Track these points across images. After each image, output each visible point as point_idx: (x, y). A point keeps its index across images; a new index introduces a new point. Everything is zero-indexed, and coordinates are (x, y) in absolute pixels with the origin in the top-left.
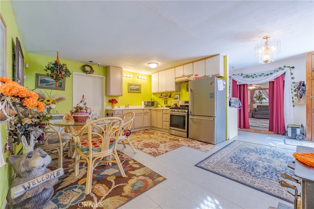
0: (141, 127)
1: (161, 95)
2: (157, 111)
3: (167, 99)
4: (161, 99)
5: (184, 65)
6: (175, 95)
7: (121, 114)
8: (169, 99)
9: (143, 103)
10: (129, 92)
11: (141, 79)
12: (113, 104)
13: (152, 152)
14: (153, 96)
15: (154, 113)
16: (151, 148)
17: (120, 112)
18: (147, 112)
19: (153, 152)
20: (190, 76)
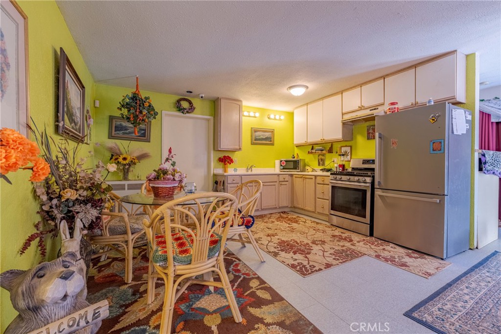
0: (275, 207)
1: (312, 149)
2: (304, 178)
3: (323, 155)
4: (311, 155)
5: (361, 85)
6: (341, 147)
7: (238, 183)
8: (328, 155)
9: (277, 163)
10: (252, 144)
11: (275, 119)
12: (226, 166)
13: (296, 263)
14: (297, 151)
15: (298, 182)
16: (295, 253)
17: (238, 180)
18: (286, 180)
19: (298, 263)
20: (377, 107)
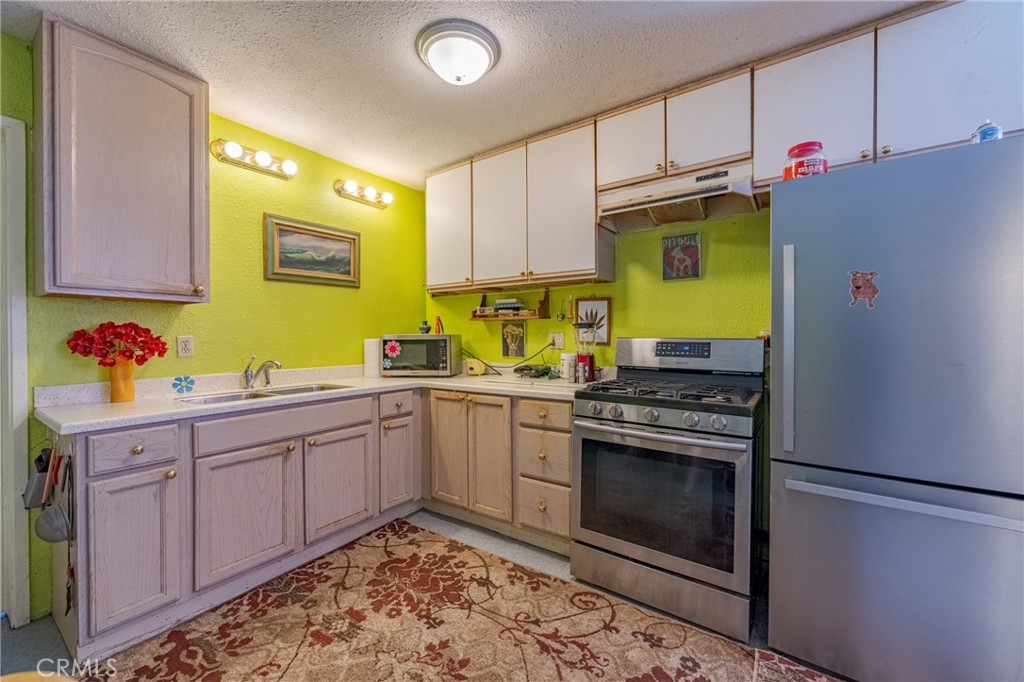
1: (484, 304)
2: (469, 401)
3: (520, 324)
4: (480, 324)
5: (665, 94)
6: (577, 301)
8: (534, 325)
9: (372, 347)
10: (270, 276)
11: (361, 199)
14: (433, 310)
15: (447, 418)
18: (403, 410)
20: (722, 169)
